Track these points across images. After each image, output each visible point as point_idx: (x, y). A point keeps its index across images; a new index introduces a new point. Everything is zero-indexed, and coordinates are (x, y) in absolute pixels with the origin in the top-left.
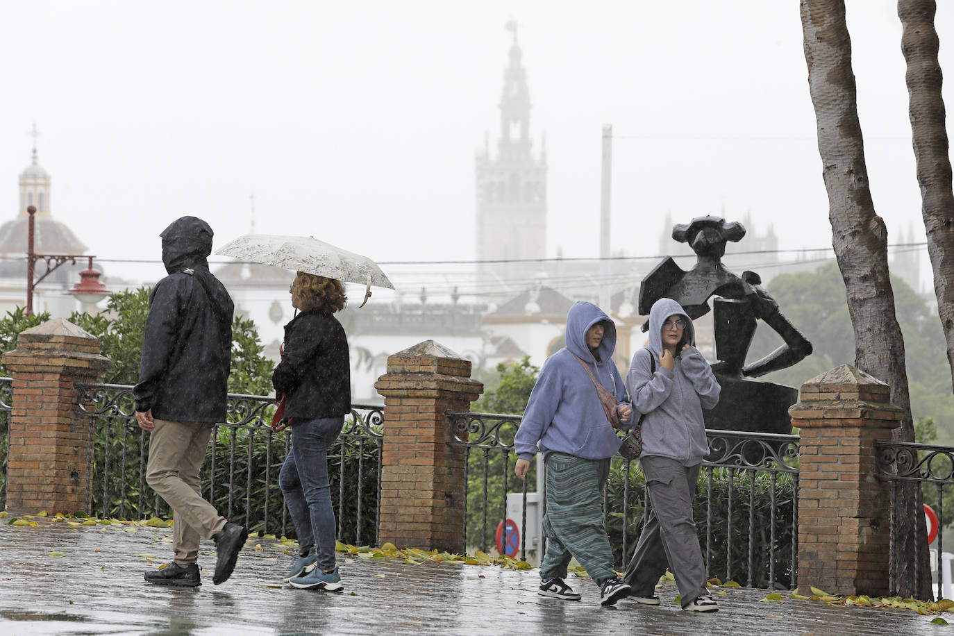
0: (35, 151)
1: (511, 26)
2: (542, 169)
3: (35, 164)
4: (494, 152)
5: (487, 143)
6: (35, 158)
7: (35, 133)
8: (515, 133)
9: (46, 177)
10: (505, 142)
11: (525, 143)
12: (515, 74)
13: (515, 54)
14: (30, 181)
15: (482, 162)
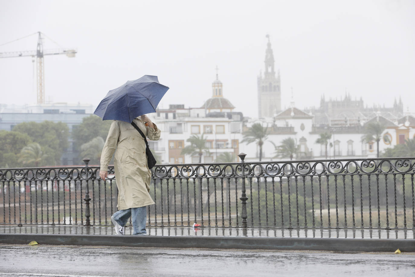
0: (217, 75)
1: (268, 36)
2: (279, 81)
3: (217, 79)
4: (263, 76)
5: (261, 73)
6: (217, 77)
7: (217, 69)
8: (270, 70)
9: (221, 84)
10: (267, 73)
11: (273, 73)
12: (269, 51)
13: (269, 45)
14: (216, 85)
15: (259, 80)
